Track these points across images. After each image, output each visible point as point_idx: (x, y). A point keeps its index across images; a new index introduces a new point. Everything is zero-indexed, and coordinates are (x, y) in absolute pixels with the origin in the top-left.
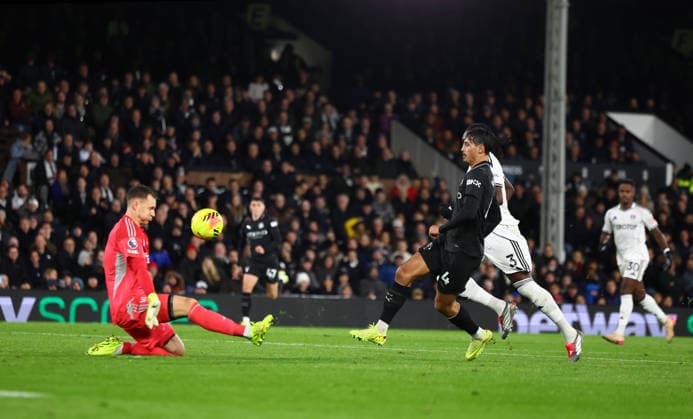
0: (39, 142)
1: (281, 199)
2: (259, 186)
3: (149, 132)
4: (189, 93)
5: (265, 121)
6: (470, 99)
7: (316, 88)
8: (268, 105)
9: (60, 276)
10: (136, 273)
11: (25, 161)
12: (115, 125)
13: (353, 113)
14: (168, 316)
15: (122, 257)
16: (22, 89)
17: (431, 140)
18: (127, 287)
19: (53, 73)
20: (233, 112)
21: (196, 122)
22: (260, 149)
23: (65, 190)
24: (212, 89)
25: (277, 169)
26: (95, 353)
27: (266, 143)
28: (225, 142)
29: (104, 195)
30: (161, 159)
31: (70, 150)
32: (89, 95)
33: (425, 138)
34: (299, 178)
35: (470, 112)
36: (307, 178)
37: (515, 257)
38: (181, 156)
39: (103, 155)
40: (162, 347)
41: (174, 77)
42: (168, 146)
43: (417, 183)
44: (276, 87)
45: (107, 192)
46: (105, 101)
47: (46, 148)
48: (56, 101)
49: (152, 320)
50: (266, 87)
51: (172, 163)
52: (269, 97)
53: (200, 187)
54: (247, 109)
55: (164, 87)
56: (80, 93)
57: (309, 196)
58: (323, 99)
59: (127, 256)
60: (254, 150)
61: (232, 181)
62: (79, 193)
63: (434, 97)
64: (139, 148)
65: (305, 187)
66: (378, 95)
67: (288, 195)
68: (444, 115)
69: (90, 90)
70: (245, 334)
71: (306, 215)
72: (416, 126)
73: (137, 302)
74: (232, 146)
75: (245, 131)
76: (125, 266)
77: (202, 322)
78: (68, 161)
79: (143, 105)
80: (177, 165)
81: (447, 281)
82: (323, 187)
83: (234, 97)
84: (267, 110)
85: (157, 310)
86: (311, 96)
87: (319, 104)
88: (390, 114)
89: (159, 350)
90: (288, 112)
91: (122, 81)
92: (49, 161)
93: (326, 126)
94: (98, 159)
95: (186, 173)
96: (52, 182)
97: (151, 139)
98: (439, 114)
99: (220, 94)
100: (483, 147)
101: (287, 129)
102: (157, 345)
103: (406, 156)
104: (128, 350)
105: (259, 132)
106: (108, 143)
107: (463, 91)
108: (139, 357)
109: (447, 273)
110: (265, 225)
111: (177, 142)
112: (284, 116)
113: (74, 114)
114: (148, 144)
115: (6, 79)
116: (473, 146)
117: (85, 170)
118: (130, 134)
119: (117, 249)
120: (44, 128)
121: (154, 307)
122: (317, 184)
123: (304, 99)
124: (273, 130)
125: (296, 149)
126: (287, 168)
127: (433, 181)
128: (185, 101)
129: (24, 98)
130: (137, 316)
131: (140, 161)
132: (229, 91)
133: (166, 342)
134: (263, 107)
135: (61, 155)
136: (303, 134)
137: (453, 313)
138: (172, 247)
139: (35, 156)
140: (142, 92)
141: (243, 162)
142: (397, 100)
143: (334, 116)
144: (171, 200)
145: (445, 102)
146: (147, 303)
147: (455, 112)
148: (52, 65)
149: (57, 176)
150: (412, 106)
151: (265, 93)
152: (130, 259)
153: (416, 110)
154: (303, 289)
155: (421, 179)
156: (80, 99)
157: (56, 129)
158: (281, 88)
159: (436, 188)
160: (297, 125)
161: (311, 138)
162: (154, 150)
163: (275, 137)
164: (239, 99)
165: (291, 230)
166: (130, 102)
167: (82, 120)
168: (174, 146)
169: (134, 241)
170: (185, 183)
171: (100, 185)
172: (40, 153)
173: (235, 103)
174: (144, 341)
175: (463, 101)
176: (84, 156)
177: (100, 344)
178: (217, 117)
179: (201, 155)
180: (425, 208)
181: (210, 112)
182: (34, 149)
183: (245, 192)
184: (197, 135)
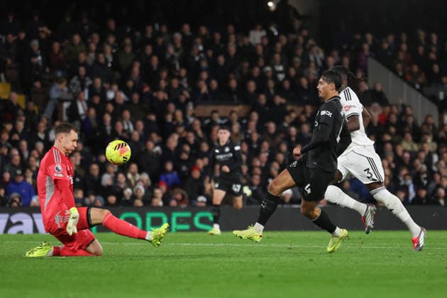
0: (74, 84)
1: (272, 127)
2: (255, 116)
3: (164, 74)
4: (199, 40)
5: (261, 62)
6: (434, 38)
7: (305, 33)
8: (264, 47)
9: (86, 195)
10: (61, 192)
11: (61, 101)
12: (136, 69)
13: (335, 53)
14: (87, 225)
15: (50, 179)
16: (60, 41)
17: (401, 74)
18: (55, 203)
19: (87, 27)
20: (236, 54)
21: (204, 64)
22: (257, 85)
23: (94, 123)
24: (218, 36)
25: (270, 101)
26: (31, 256)
27: (262, 80)
28: (228, 80)
29: (126, 127)
30: (174, 96)
31: (99, 91)
32: (116, 45)
33: (395, 72)
34: (289, 108)
35: (434, 49)
36: (295, 108)
37: (371, 171)
38: (190, 93)
39: (126, 94)
40: (85, 250)
41: (186, 27)
42: (180, 86)
43: (388, 109)
44: (272, 33)
45: (128, 124)
46: (128, 49)
47: (80, 89)
48: (88, 51)
49: (72, 229)
50: (264, 33)
51: (183, 99)
52: (266, 42)
53: (206, 118)
54: (248, 53)
55: (178, 36)
56: (108, 43)
57: (297, 123)
58: (311, 42)
59: (54, 178)
60: (252, 86)
61: (232, 112)
62: (105, 126)
63: (404, 37)
64: (156, 88)
65: (294, 115)
66: (358, 37)
67: (279, 123)
68: (412, 51)
69: (117, 41)
70: (147, 238)
71: (293, 139)
72: (388, 62)
73: (63, 214)
74: (233, 84)
75: (245, 71)
76: (54, 186)
77: (114, 229)
78: (97, 100)
79: (160, 52)
80: (187, 101)
81: (309, 191)
82: (308, 115)
83: (237, 42)
84: (264, 52)
85: (76, 221)
86: (301, 40)
87: (308, 47)
88: (367, 53)
89: (81, 252)
90: (281, 54)
91: (144, 32)
92: (81, 101)
93: (313, 64)
94: (122, 97)
95: (195, 106)
96: (83, 117)
97: (166, 80)
98: (408, 51)
99: (225, 40)
100: (334, 85)
101: (281, 68)
102: (80, 248)
103: (379, 88)
104: (57, 253)
105: (256, 71)
106: (130, 84)
107: (429, 32)
108: (64, 257)
109: (309, 185)
110: (230, 149)
111: (188, 82)
112: (277, 57)
113: (102, 60)
114: (163, 84)
115: (47, 34)
116: (326, 84)
117: (110, 107)
118: (149, 76)
119: (47, 173)
120: (77, 73)
121: (73, 218)
122: (304, 112)
123: (296, 42)
124: (268, 69)
125: (287, 84)
126: (279, 100)
127: (400, 108)
128: (195, 47)
129: (61, 48)
130: (63, 225)
131: (156, 99)
132: (233, 38)
133: (88, 245)
134: (260, 50)
135: (91, 94)
136: (293, 72)
137: (316, 216)
138: (180, 168)
139: (70, 96)
140: (160, 41)
141: (242, 96)
142: (373, 40)
143: (321, 55)
144: (181, 129)
145: (413, 41)
146: (69, 215)
147: (421, 50)
148: (85, 21)
149: (87, 112)
150: (386, 46)
151: (262, 38)
152: (56, 181)
153: (389, 48)
154: (287, 199)
155: (391, 106)
156: (108, 49)
157: (87, 75)
158: (276, 33)
159: (403, 113)
160: (288, 64)
161: (300, 75)
162: (168, 89)
163: (270, 74)
164: (241, 44)
165: (280, 151)
166: (149, 50)
167: (110, 65)
168: (185, 85)
169: (60, 167)
170: (193, 115)
171: (122, 119)
172: (74, 94)
173: (238, 48)
174: (70, 244)
175: (428, 40)
176: (111, 95)
177: (35, 249)
178: (221, 59)
179: (207, 93)
180: (393, 130)
181: (216, 55)
182: (70, 91)
183: (245, 121)
184: (205, 75)
